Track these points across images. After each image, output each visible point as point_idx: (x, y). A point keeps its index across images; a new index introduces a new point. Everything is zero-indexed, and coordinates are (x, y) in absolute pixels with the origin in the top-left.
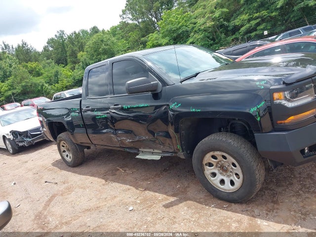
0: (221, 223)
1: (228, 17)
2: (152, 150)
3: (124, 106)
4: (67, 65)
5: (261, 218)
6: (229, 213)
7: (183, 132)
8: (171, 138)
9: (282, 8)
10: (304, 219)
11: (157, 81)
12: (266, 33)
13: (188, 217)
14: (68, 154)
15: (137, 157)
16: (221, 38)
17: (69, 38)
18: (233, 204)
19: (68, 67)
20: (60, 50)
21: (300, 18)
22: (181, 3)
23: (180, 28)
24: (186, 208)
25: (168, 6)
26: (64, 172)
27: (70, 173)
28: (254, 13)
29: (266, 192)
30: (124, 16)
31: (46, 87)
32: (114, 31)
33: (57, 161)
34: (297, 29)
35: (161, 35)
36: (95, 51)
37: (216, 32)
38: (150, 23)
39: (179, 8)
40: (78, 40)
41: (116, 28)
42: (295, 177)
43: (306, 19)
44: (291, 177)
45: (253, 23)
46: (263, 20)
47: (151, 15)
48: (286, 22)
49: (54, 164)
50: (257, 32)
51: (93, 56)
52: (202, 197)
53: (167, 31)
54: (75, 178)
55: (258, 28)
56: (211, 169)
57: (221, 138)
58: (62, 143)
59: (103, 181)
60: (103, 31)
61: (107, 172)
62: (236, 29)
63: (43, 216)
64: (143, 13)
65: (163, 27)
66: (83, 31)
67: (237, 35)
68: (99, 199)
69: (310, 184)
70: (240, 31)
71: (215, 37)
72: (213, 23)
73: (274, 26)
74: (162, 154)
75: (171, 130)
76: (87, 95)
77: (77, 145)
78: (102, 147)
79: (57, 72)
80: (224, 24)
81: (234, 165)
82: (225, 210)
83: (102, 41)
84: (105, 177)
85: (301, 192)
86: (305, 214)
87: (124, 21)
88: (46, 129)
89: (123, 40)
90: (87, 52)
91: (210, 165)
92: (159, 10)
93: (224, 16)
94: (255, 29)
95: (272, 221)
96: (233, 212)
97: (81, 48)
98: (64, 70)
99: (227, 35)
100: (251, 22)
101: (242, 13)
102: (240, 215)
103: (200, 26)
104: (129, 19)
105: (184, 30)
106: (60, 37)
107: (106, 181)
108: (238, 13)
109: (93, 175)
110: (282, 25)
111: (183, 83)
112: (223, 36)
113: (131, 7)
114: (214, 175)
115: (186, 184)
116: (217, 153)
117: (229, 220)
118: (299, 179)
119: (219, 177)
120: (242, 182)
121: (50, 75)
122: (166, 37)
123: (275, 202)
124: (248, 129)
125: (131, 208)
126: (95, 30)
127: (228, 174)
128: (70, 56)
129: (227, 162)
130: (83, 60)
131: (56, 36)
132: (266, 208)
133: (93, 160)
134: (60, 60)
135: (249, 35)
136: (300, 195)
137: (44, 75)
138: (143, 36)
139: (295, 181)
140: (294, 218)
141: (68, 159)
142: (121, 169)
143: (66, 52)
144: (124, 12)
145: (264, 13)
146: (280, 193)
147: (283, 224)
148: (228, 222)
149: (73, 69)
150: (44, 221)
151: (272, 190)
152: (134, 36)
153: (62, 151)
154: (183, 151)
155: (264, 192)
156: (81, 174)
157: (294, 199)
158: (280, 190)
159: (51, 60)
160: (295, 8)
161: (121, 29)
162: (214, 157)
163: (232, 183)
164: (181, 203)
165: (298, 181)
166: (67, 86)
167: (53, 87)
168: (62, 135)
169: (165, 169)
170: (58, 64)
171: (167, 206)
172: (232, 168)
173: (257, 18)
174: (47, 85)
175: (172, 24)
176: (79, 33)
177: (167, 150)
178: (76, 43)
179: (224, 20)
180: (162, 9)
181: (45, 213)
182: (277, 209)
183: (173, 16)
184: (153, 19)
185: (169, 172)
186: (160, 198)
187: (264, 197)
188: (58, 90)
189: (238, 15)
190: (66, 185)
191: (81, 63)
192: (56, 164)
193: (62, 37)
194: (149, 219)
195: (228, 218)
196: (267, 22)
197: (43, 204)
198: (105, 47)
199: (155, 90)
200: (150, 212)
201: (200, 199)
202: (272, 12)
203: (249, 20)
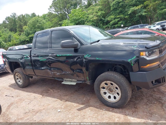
0: (110, 118)
1: (104, 16)
2: (71, 80)
3: (58, 55)
4: (16, 32)
5: (130, 116)
6: (113, 114)
7: (90, 70)
8: (83, 73)
9: (130, 14)
10: (151, 116)
11: (78, 43)
12: (122, 26)
13: (91, 115)
14: (20, 81)
15: (62, 83)
16: (100, 26)
17: (19, 17)
18: (115, 109)
19: (17, 33)
20: (13, 23)
21: (139, 20)
22: (81, 6)
23: (80, 19)
24: (90, 111)
25: (74, 7)
26: (17, 91)
27: (21, 91)
28: (117, 15)
29: (131, 103)
30: (51, 9)
31: (3, 43)
32: (44, 17)
33: (12, 84)
34: (137, 25)
35: (70, 21)
36: (33, 26)
37: (98, 23)
38: (64, 15)
39: (80, 9)
40: (23, 19)
41: (46, 15)
42: (144, 96)
43: (141, 21)
44: (142, 96)
45: (117, 20)
46: (121, 20)
47: (65, 10)
48: (132, 21)
49: (10, 86)
50: (118, 25)
51: (32, 28)
52: (98, 105)
53: (73, 19)
54: (24, 94)
55: (119, 23)
56: (104, 90)
57: (111, 74)
58: (17, 74)
59: (41, 96)
60: (38, 16)
61: (43, 91)
62: (108, 22)
63: (6, 115)
64: (61, 9)
65: (71, 17)
66: (27, 15)
67: (108, 25)
68: (40, 105)
69: (152, 99)
70: (110, 23)
71: (97, 25)
72: (97, 18)
73: (126, 23)
74: (77, 82)
75: (84, 69)
76: (35, 47)
77: (26, 75)
78: (41, 77)
79: (10, 36)
80: (102, 19)
81: (117, 88)
82: (111, 112)
83: (38, 21)
84: (42, 93)
85: (148, 103)
86: (151, 114)
87: (50, 12)
88: (7, 66)
89: (49, 22)
90: (29, 26)
91: (104, 88)
92: (69, 9)
93: (102, 15)
94: (117, 23)
95: (135, 117)
96: (115, 113)
97: (25, 24)
98: (14, 35)
99: (103, 25)
100: (116, 20)
101: (111, 15)
102: (119, 114)
103: (90, 19)
104: (53, 11)
105: (82, 20)
106: (13, 16)
107: (43, 96)
108: (109, 14)
109: (34, 92)
110: (130, 23)
111: (92, 44)
112: (101, 25)
113: (54, 5)
114: (105, 93)
115: (88, 98)
116: (108, 82)
117: (113, 117)
118: (146, 97)
119: (108, 94)
120: (120, 97)
121: (6, 37)
122: (72, 22)
123: (136, 108)
124: (123, 70)
125: (59, 111)
126: (34, 15)
127: (113, 93)
128: (18, 27)
129: (113, 87)
130: (26, 30)
131: (11, 15)
132: (131, 111)
133: (34, 84)
134: (12, 29)
135: (114, 26)
136: (147, 105)
137: (2, 37)
138: (60, 21)
139: (144, 98)
140: (146, 116)
141: (20, 83)
142: (51, 90)
143: (16, 25)
144: (51, 7)
145: (122, 16)
146: (138, 103)
147: (141, 119)
148: (113, 118)
149: (20, 35)
150: (7, 118)
151: (133, 102)
152: (55, 20)
153: (16, 78)
154: (89, 80)
155: (130, 103)
156: (27, 92)
157: (145, 106)
158: (137, 102)
159: (7, 28)
160: (137, 15)
161: (48, 16)
162: (106, 84)
163: (115, 98)
164: (87, 108)
165: (145, 98)
166: (16, 44)
167: (7, 43)
168: (17, 70)
169: (76, 90)
170: (11, 31)
171: (79, 110)
172: (115, 90)
173: (118, 18)
174: (4, 42)
175: (76, 16)
176: (24, 16)
177: (80, 80)
178: (23, 21)
179: (103, 17)
180: (71, 8)
181: (7, 113)
182: (137, 111)
183: (77, 12)
184: (66, 13)
185: (78, 92)
186: (75, 105)
187: (130, 106)
188: (10, 46)
189: (109, 15)
190: (19, 98)
191: (24, 32)
192: (12, 86)
193: (15, 17)
194: (70, 116)
195: (113, 116)
196: (123, 20)
197: (6, 108)
198: (39, 24)
199: (76, 47)
200: (70, 113)
201: (97, 106)
202: (126, 16)
203: (115, 19)
